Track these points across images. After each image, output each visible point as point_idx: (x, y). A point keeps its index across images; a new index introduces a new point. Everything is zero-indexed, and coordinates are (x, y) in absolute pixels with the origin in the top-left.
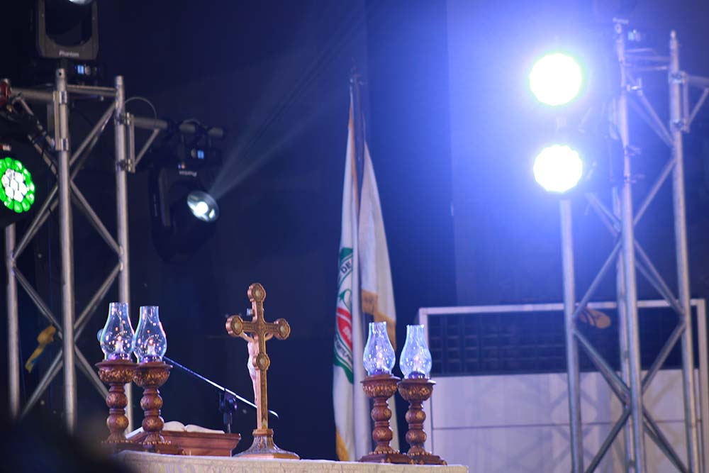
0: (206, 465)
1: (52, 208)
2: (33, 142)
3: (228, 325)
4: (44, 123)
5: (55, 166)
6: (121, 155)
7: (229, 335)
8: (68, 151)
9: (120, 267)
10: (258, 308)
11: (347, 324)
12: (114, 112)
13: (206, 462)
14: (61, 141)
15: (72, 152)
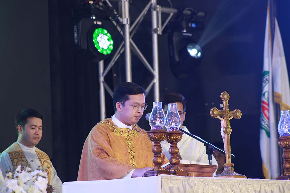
0: (201, 181)
1: (121, 52)
2: (112, 20)
3: (211, 112)
4: (117, 10)
5: (123, 31)
6: (155, 26)
7: (212, 117)
8: (129, 24)
9: (154, 81)
10: (226, 104)
11: (267, 109)
12: (151, 5)
13: (201, 180)
14: (125, 19)
15: (131, 25)
